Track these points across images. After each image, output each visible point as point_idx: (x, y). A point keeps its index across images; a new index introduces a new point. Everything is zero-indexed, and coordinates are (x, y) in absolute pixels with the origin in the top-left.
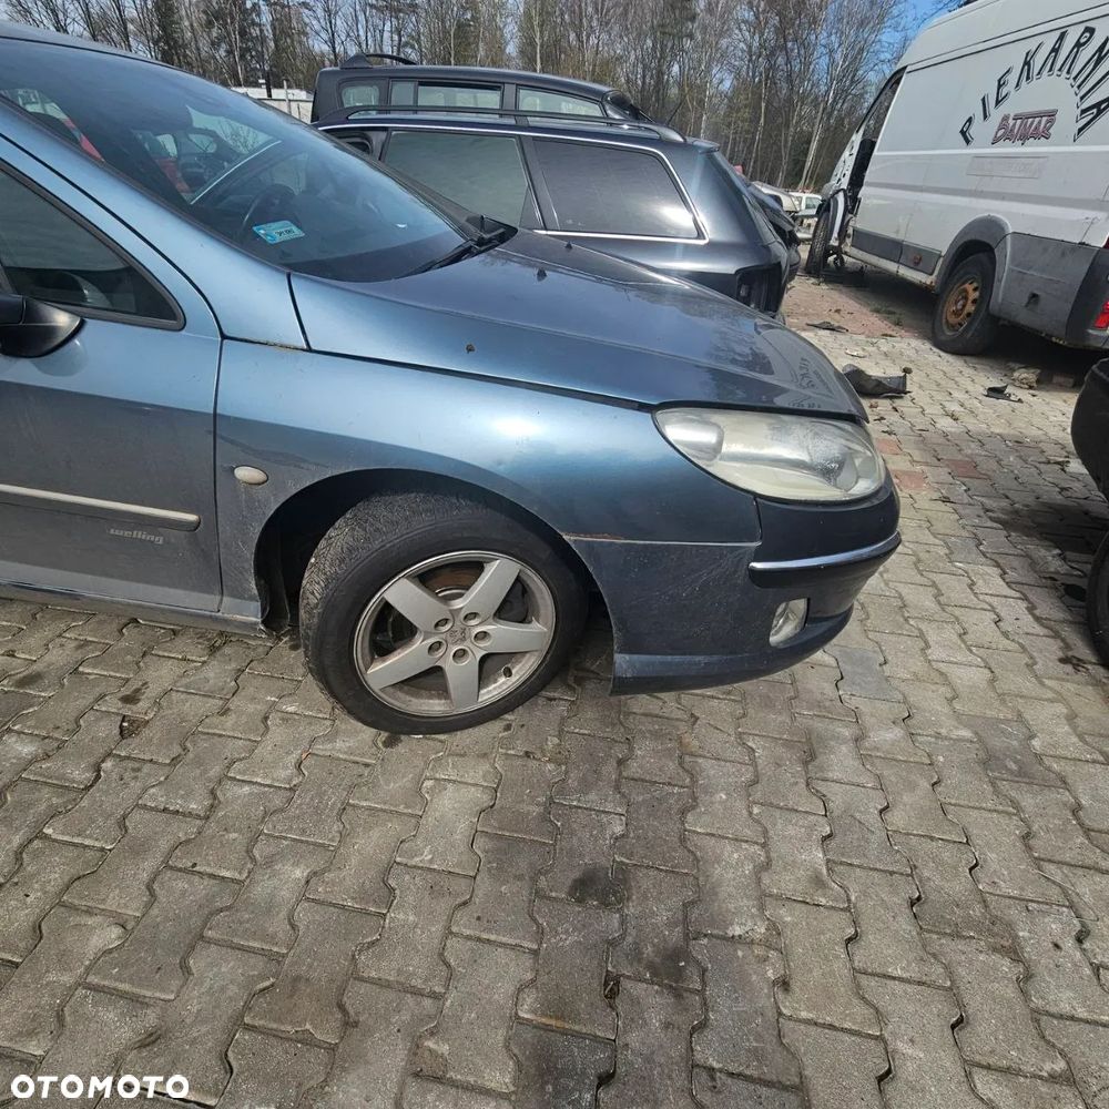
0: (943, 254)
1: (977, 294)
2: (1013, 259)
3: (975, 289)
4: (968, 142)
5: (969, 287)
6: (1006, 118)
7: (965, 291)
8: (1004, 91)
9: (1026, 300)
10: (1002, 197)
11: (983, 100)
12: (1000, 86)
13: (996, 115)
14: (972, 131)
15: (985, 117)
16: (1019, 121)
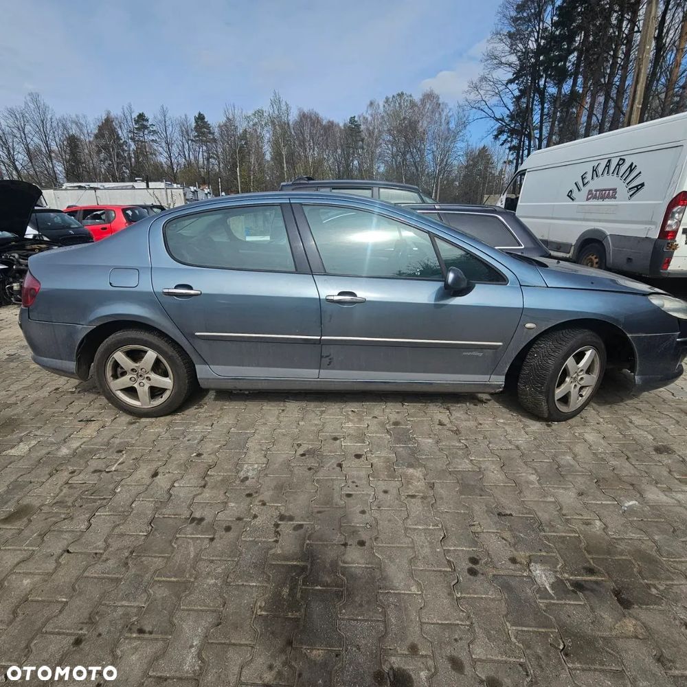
0: (573, 244)
1: (597, 260)
2: (613, 245)
3: (596, 258)
4: (573, 200)
5: (593, 258)
6: (590, 191)
7: (591, 259)
8: (586, 181)
9: (625, 261)
10: (600, 221)
11: (576, 183)
12: (583, 179)
13: (585, 190)
14: (574, 195)
15: (579, 190)
16: (598, 192)
